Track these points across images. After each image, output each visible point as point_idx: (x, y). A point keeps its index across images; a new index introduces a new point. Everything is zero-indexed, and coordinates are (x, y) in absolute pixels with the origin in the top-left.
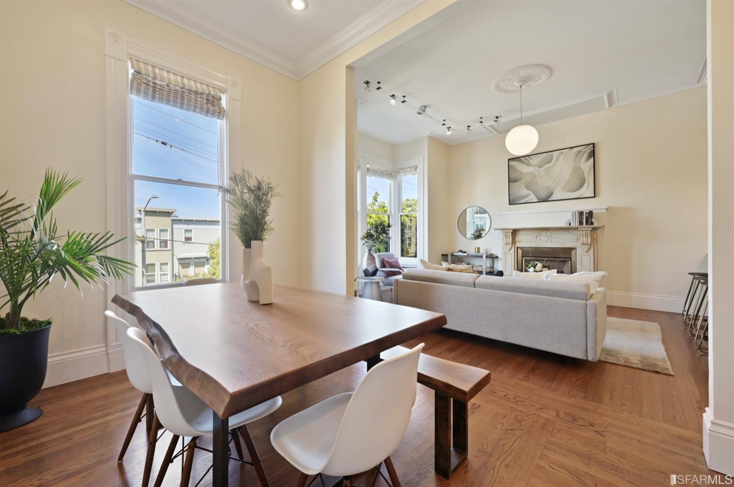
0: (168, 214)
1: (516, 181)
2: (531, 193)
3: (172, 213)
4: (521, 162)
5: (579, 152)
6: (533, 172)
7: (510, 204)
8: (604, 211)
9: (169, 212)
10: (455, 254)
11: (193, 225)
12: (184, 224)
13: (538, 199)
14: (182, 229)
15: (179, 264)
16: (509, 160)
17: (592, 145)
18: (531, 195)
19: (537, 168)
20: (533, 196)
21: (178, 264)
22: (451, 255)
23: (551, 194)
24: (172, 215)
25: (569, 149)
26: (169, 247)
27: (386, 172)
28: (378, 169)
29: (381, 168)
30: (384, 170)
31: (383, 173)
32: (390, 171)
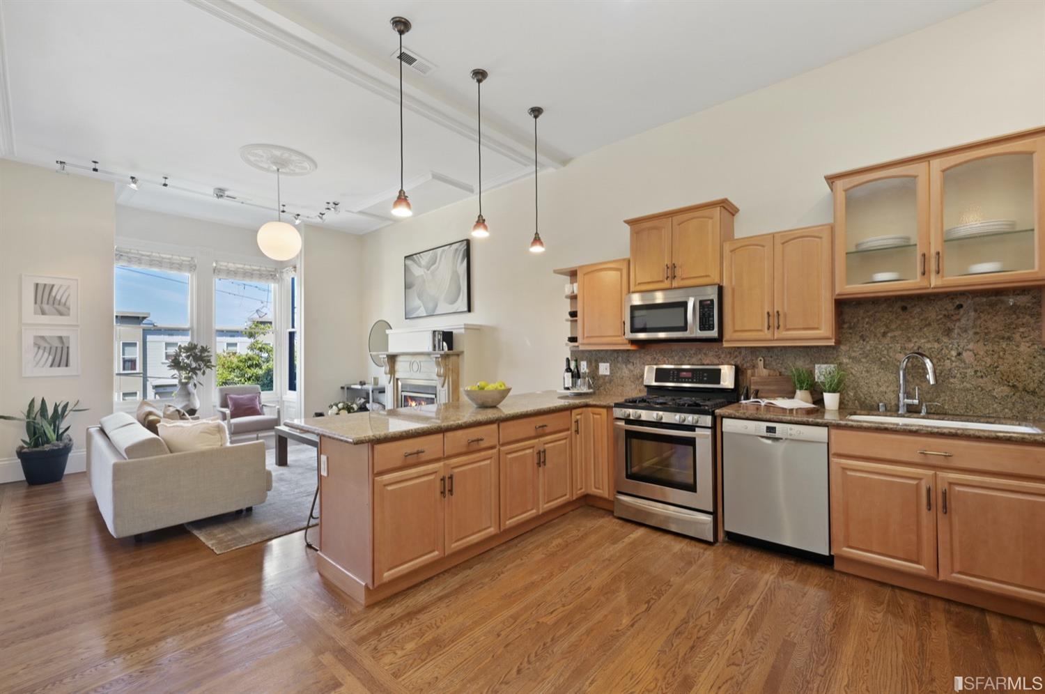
0: (137, 320)
1: (410, 288)
2: (422, 305)
3: (144, 318)
4: (414, 260)
5: (457, 250)
6: (422, 275)
7: (406, 319)
8: (463, 331)
9: (138, 318)
10: (353, 386)
11: (180, 337)
12: (164, 334)
13: (427, 312)
14: (161, 342)
15: (156, 394)
16: (406, 257)
17: (465, 243)
18: (420, 307)
19: (426, 270)
20: (422, 309)
21: (153, 393)
22: (348, 388)
23: (436, 306)
24: (144, 322)
25: (448, 247)
26: (139, 369)
27: (258, 273)
28: (238, 268)
29: (249, 267)
30: (254, 270)
31: (252, 274)
32: (270, 271)
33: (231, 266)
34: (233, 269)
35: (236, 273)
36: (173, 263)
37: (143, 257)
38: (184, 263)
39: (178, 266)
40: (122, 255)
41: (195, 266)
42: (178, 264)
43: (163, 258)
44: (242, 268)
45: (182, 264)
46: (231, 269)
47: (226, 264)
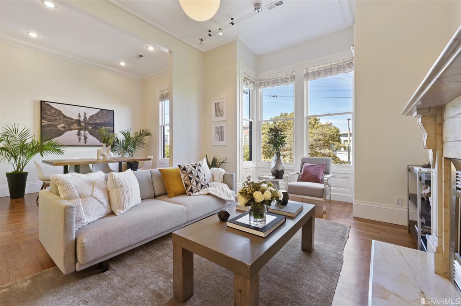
27: (336, 66)
28: (320, 68)
29: (329, 64)
30: (333, 65)
31: (331, 69)
32: (345, 62)
33: (316, 68)
34: (317, 70)
35: (319, 73)
36: (283, 79)
37: (269, 80)
38: (287, 76)
39: (285, 80)
40: (262, 82)
41: (294, 76)
42: (285, 78)
43: (278, 77)
44: (324, 67)
45: (287, 77)
46: (315, 70)
47: (312, 68)
